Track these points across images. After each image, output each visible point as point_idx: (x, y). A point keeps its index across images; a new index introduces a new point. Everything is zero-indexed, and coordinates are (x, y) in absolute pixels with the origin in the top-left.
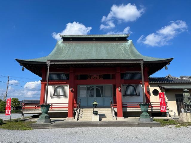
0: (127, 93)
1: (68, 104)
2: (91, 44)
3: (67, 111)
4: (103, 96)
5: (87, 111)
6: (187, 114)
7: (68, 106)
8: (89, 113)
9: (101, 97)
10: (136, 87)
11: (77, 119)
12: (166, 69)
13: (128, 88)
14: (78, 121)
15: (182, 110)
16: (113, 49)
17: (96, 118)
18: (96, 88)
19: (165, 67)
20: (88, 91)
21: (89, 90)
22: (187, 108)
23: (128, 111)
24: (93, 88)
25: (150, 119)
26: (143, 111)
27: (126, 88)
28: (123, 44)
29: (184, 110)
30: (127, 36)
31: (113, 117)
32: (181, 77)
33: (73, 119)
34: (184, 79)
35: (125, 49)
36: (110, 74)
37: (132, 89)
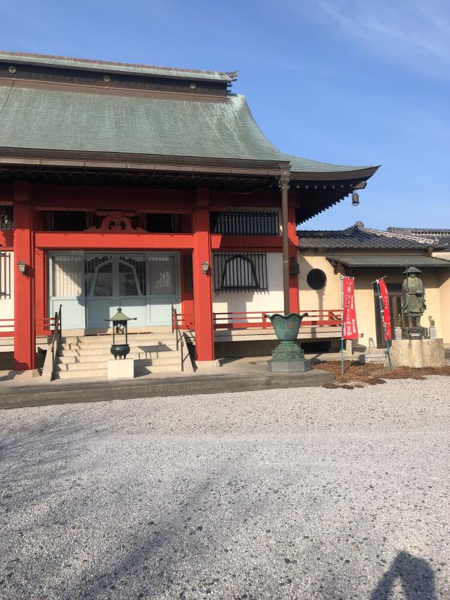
0: (229, 281)
1: (12, 323)
2: (97, 96)
3: (11, 349)
4: (145, 294)
5: (89, 344)
6: (410, 345)
7: (12, 329)
8: (95, 353)
9: (137, 294)
10: (255, 260)
11: (50, 375)
12: (355, 202)
13: (233, 265)
14: (56, 382)
15: (398, 330)
16: (180, 124)
17: (122, 370)
18: (120, 264)
19: (350, 195)
20: (90, 275)
21: (93, 271)
22: (411, 325)
23: (235, 339)
24: (106, 263)
25: (303, 363)
26: (283, 338)
27: (224, 263)
28: (216, 105)
29: (403, 331)
30: (227, 78)
31: (183, 361)
32: (390, 230)
33: (34, 376)
34: (400, 236)
35: (221, 126)
36: (170, 215)
37: (245, 267)
